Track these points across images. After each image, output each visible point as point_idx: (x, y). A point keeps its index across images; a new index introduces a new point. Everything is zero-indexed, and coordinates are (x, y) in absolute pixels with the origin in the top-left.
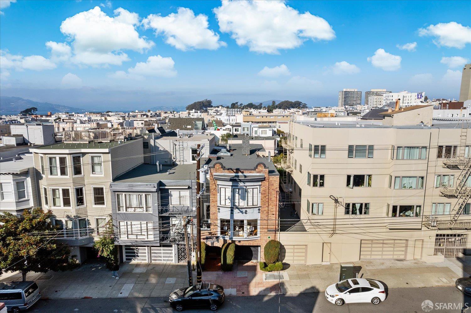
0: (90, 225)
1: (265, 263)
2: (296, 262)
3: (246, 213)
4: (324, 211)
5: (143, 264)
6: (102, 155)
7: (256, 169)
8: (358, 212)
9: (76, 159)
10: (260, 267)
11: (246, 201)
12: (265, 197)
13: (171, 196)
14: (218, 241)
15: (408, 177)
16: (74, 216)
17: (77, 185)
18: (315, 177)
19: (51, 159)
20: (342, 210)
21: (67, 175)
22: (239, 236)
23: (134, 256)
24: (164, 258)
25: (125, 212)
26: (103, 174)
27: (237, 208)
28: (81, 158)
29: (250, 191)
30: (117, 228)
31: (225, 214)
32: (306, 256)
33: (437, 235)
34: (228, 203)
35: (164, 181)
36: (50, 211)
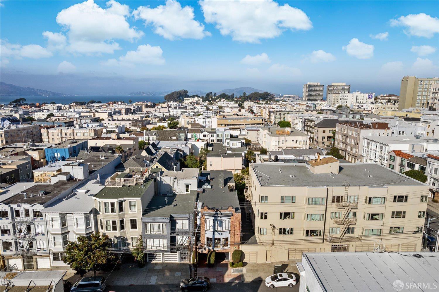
0: (128, 241)
1: (232, 262)
2: (251, 261)
3: (222, 234)
4: (267, 233)
5: (159, 263)
6: (136, 201)
7: (228, 210)
8: (287, 233)
9: (121, 204)
10: (230, 265)
11: (222, 228)
12: (233, 225)
13: (177, 223)
14: (205, 250)
15: (314, 214)
16: (119, 236)
17: (121, 218)
18: (262, 214)
19: (105, 203)
20: (277, 232)
21: (115, 213)
22: (218, 247)
23: (154, 258)
24: (172, 259)
25: (150, 234)
26: (137, 211)
27: (217, 232)
28: (123, 203)
29: (224, 221)
30: (145, 243)
31: (209, 235)
32: (257, 258)
33: (332, 246)
34: (212, 229)
35: (173, 215)
36: (104, 233)
